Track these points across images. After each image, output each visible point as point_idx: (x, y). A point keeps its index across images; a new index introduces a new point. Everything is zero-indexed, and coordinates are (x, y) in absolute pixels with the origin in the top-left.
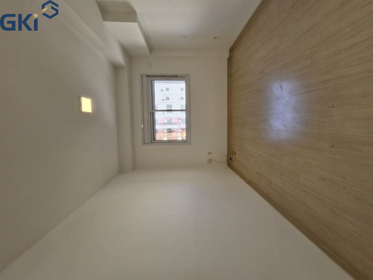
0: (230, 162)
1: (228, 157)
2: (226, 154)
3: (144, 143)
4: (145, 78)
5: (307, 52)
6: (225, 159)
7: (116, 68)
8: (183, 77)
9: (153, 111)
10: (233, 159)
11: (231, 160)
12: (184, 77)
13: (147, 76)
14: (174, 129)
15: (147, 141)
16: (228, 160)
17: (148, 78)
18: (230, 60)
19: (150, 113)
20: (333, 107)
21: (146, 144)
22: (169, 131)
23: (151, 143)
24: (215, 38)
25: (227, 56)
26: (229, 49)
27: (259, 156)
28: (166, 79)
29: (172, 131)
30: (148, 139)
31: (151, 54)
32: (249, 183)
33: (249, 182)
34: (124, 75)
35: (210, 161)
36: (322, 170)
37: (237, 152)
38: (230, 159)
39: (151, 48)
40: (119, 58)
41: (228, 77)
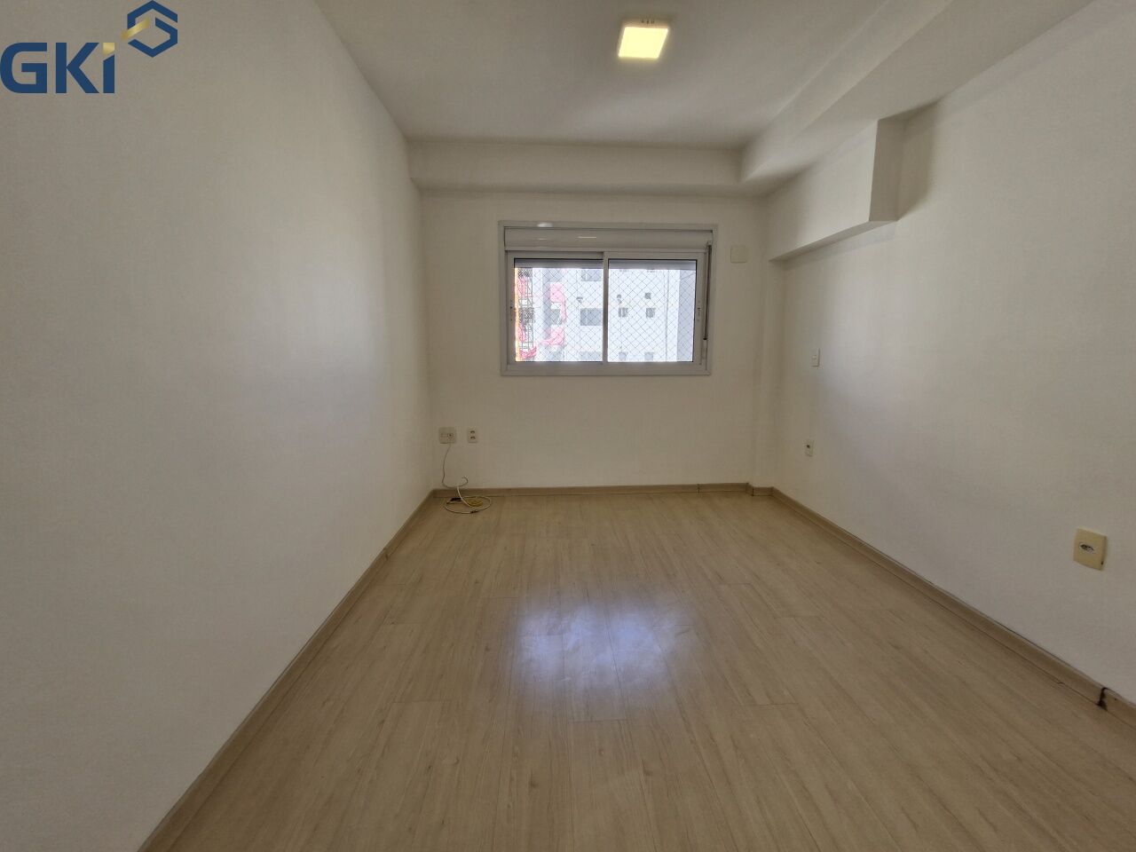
0: (444, 499)
1: (462, 491)
2: (472, 485)
3: (506, 229)
4: (702, 240)
5: (786, 693)
6: (455, 482)
7: (738, 150)
8: (704, 355)
9: (606, 259)
10: (456, 507)
11: (453, 500)
12: (702, 357)
13: (710, 248)
14: (532, 329)
15: (511, 236)
16: (454, 490)
17: (704, 251)
18: (746, 490)
19: (600, 250)
20: (647, 773)
21: (502, 233)
22: (525, 313)
23: (506, 251)
24: (808, 446)
25: (757, 483)
26: (773, 485)
27: (476, 582)
28: (700, 305)
29: (523, 326)
30: (517, 240)
31: (770, 261)
32: (386, 557)
33: (389, 555)
34: (715, 176)
35: (448, 436)
36: (458, 761)
37: (479, 518)
38: (454, 496)
39: (788, 262)
40: (768, 163)
41: (699, 487)
